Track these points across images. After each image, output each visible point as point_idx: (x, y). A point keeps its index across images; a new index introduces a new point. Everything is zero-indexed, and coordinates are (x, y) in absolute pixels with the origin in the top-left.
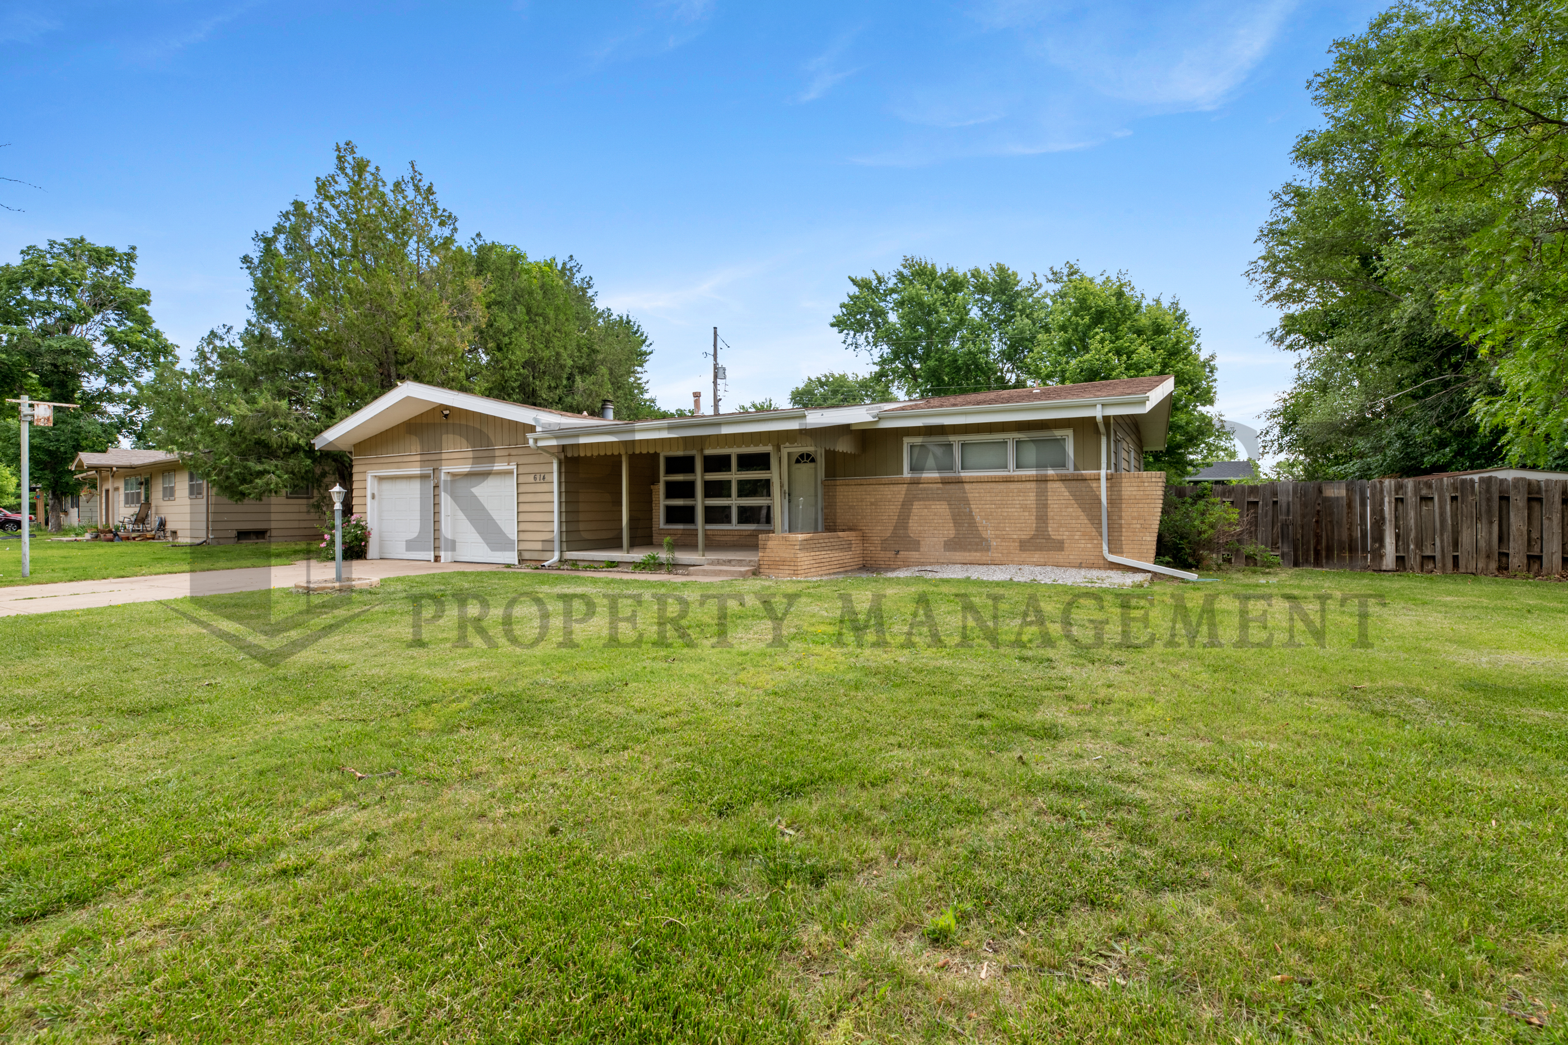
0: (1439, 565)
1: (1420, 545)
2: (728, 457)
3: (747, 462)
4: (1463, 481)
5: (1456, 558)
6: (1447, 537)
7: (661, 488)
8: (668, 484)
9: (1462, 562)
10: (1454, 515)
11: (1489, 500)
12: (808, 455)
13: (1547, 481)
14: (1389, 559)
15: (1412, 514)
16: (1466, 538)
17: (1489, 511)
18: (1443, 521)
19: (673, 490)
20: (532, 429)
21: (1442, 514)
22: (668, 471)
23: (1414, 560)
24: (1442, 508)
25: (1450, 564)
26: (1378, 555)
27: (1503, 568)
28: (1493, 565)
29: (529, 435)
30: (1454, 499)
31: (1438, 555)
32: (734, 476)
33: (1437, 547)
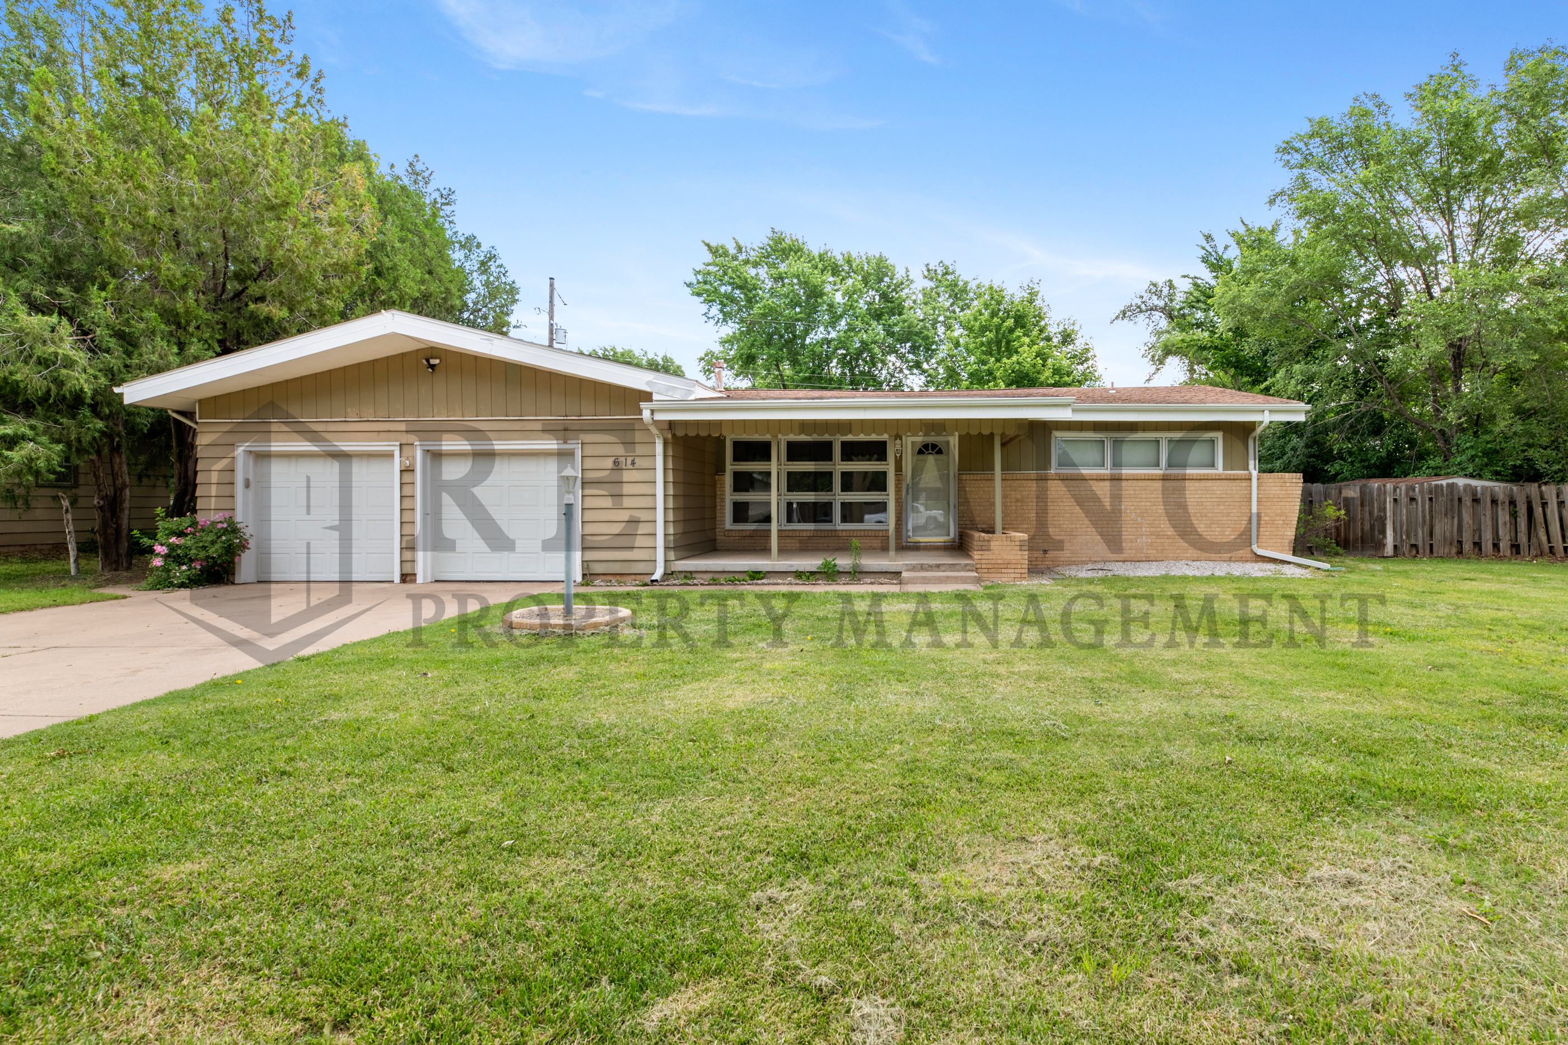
0: (1421, 551)
1: (1408, 537)
2: (829, 445)
3: (852, 451)
4: (1436, 486)
5: (1431, 545)
6: (1427, 529)
7: (728, 480)
8: (737, 475)
9: (1435, 549)
10: (1431, 511)
11: (1452, 500)
12: (934, 446)
13: (1483, 487)
14: (1389, 550)
15: (1404, 511)
16: (1438, 530)
17: (1452, 510)
18: (1424, 516)
19: (744, 482)
20: (647, 396)
21: (1423, 511)
22: (737, 458)
23: (1406, 549)
24: (1423, 506)
25: (1428, 551)
26: (1380, 545)
27: (1460, 552)
28: (1454, 550)
29: (643, 405)
30: (1431, 499)
31: (1420, 544)
32: (839, 467)
33: (1420, 536)
